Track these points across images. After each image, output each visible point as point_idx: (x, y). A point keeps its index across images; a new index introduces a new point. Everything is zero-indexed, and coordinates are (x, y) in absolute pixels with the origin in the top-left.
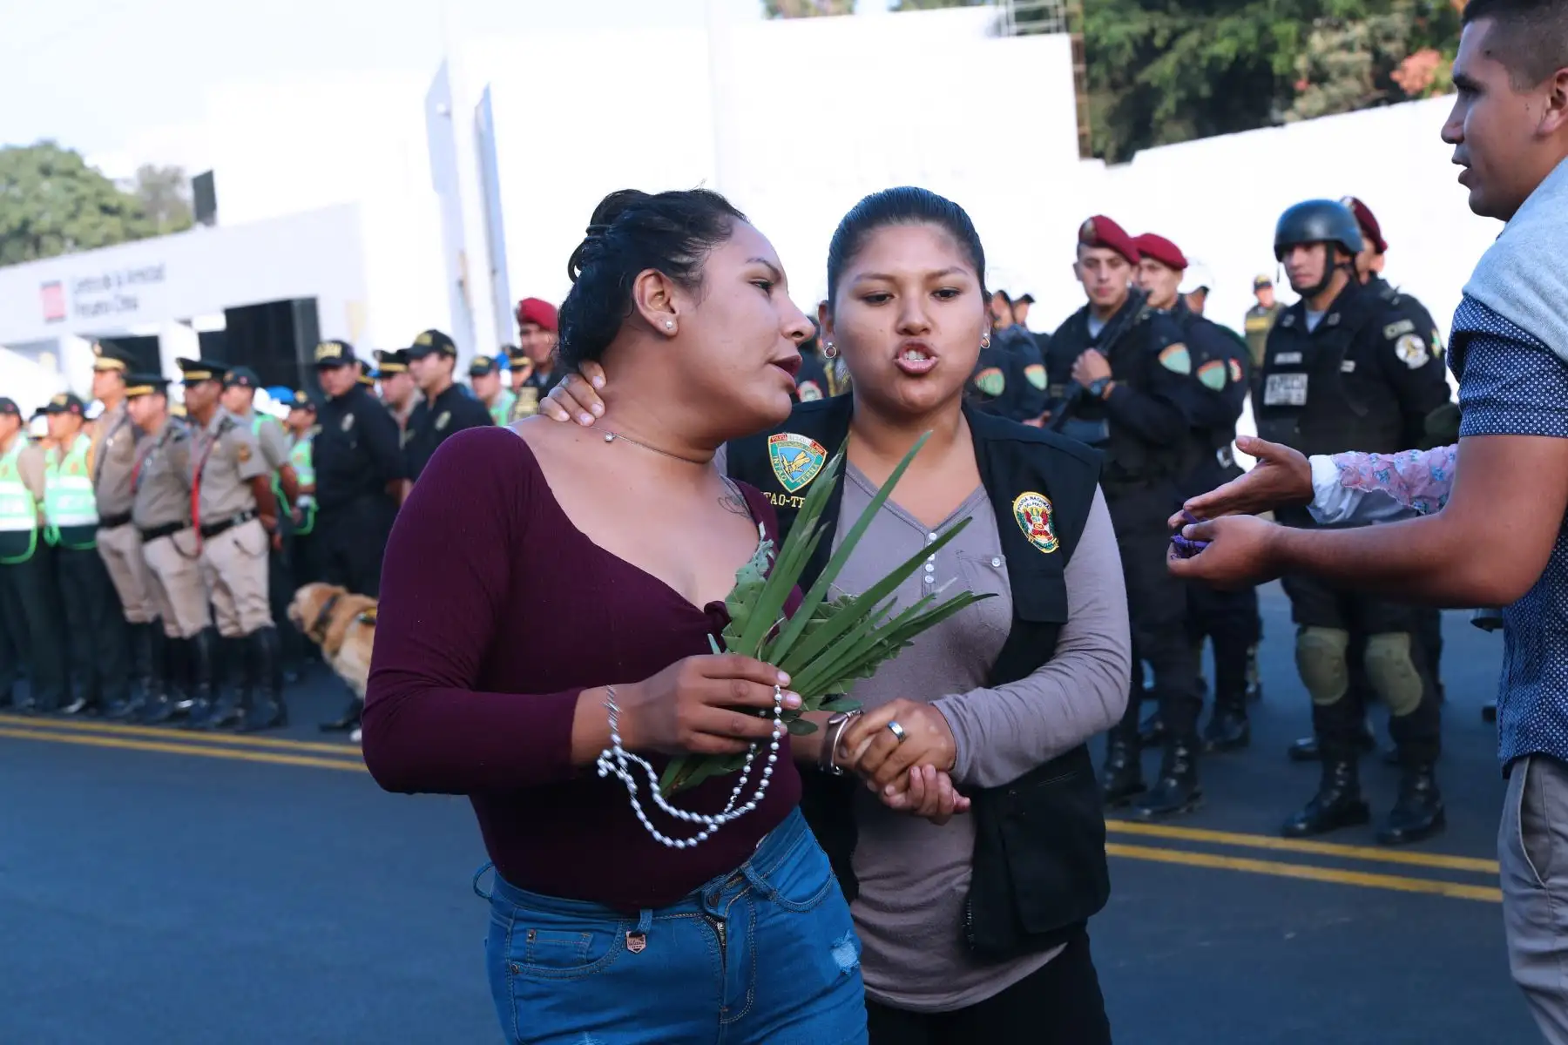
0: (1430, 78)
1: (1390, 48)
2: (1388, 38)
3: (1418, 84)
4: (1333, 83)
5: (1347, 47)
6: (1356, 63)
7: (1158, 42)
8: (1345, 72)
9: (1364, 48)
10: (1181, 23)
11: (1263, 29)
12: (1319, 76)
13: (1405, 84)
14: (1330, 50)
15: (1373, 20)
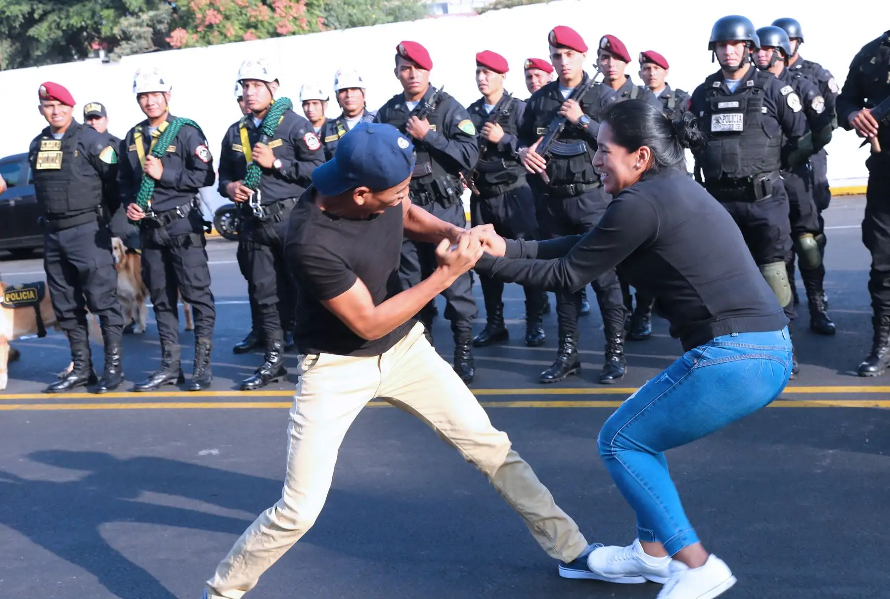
0: (184, 41)
1: (162, 27)
2: (160, 22)
3: (179, 44)
4: (133, 41)
5: (141, 25)
6: (144, 32)
7: (36, 16)
8: (139, 37)
9: (148, 25)
10: (49, 7)
11: (94, 13)
12: (127, 37)
13: (172, 44)
14: (130, 25)
15: (152, 13)
